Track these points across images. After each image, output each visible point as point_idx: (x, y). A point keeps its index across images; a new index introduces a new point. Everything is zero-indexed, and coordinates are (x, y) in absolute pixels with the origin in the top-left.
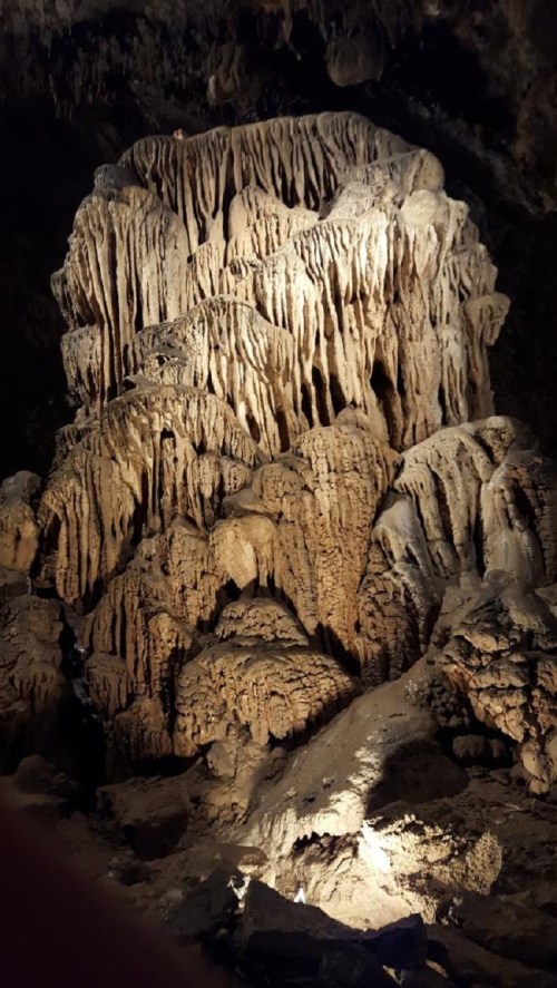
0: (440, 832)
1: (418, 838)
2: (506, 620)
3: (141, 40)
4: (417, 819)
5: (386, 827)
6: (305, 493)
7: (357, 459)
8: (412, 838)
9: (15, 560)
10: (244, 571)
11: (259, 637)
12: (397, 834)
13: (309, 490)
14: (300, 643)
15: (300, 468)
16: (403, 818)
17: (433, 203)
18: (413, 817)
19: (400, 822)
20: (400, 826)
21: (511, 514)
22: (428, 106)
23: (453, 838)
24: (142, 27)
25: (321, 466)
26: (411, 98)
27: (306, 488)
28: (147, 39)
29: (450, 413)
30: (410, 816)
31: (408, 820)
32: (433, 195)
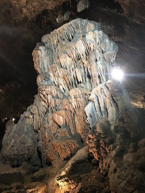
0: (73, 182)
1: (67, 183)
2: (96, 131)
3: (50, 14)
4: (68, 178)
5: (60, 180)
6: (70, 104)
7: (80, 95)
8: (66, 183)
9: (29, 123)
10: (61, 122)
11: (62, 136)
12: (63, 182)
13: (71, 103)
14: (69, 137)
15: (69, 98)
16: (65, 178)
17: (93, 34)
18: (67, 178)
19: (64, 179)
20: (64, 180)
21: (112, 103)
22: (106, 8)
23: (76, 184)
24: (49, 12)
25: (73, 97)
26: (101, 8)
27: (70, 103)
28: (51, 14)
29: (102, 80)
30: (66, 178)
31: (66, 179)
32: (92, 32)
